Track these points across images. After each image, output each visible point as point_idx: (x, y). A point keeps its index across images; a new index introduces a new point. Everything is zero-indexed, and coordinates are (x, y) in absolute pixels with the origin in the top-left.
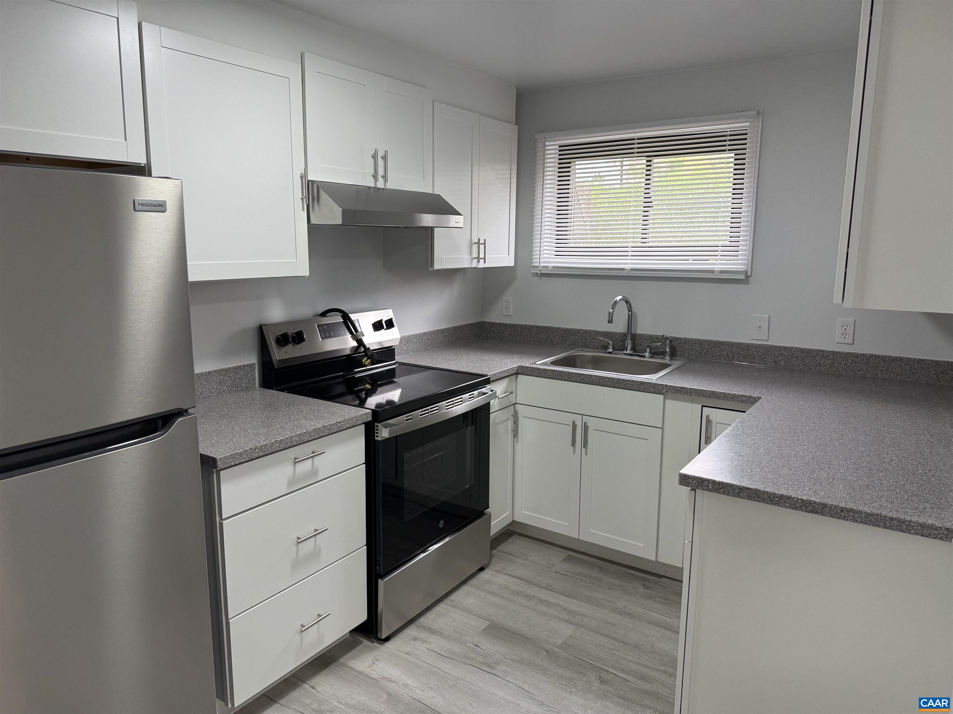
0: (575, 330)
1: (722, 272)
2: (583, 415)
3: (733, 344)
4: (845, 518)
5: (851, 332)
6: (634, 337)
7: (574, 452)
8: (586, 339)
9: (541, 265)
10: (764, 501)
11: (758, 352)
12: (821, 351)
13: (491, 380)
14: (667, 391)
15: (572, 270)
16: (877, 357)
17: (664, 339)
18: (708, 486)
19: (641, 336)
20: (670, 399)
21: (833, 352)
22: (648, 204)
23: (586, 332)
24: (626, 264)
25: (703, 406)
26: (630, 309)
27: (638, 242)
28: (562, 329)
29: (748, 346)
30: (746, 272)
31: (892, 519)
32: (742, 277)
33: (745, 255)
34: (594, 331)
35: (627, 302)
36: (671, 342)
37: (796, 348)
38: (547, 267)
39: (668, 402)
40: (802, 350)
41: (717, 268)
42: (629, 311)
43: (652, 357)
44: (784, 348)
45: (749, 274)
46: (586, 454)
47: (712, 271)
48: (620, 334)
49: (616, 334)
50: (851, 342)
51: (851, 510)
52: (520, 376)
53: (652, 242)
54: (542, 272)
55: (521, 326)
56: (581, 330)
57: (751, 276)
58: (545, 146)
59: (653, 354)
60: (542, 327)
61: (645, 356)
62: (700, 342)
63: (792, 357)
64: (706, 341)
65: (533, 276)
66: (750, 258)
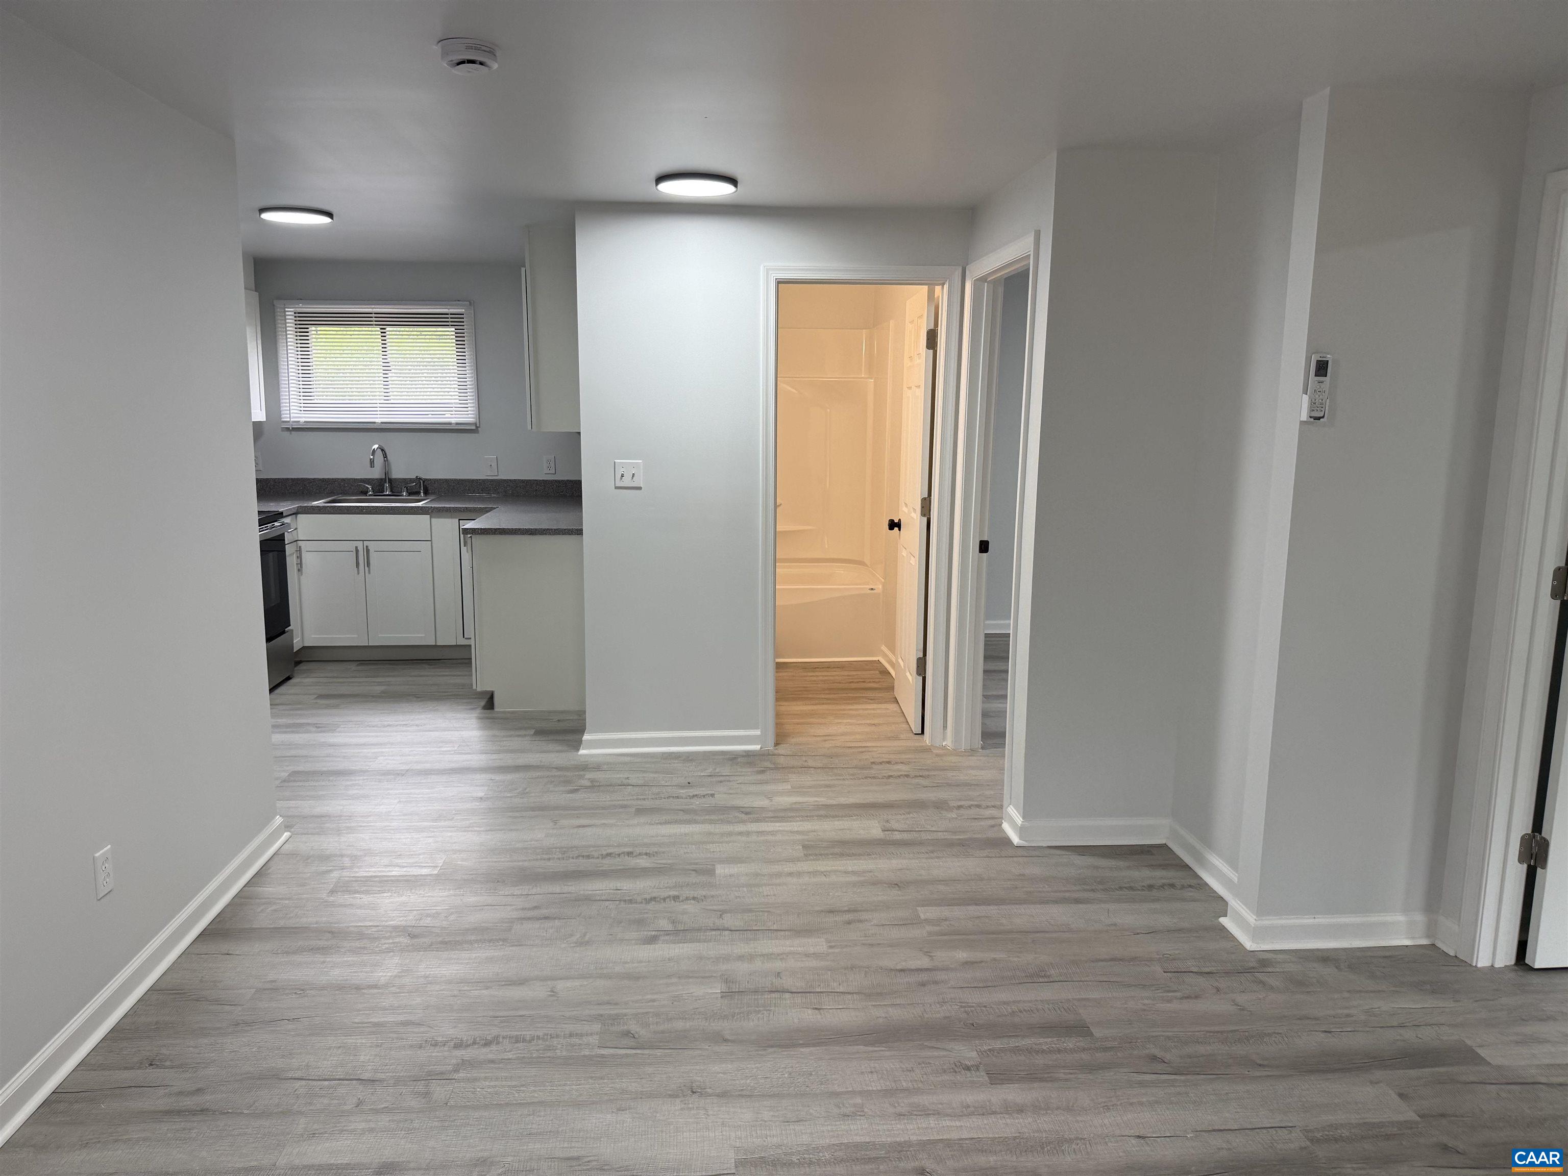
0: (333, 479)
1: (457, 424)
2: (363, 541)
3: (473, 481)
4: (546, 534)
5: (553, 465)
6: (390, 481)
7: (358, 573)
8: (345, 487)
9: (292, 420)
10: (508, 533)
11: (492, 485)
12: (536, 480)
13: (284, 515)
14: (432, 512)
15: (327, 424)
16: (571, 481)
17: (418, 479)
18: (478, 532)
19: (395, 479)
20: (435, 518)
21: (543, 480)
22: (386, 368)
23: (343, 480)
24: (377, 418)
25: (459, 520)
26: (385, 456)
27: (381, 399)
28: (320, 480)
29: (484, 481)
30: (475, 424)
31: (565, 530)
32: (474, 427)
33: (473, 411)
34: (352, 479)
35: (382, 450)
36: (424, 482)
37: (519, 480)
38: (298, 422)
39: (433, 520)
40: (523, 481)
41: (453, 421)
42: (384, 458)
43: (409, 496)
44: (510, 480)
45: (478, 425)
46: (369, 572)
47: (450, 424)
48: (377, 479)
49: (373, 480)
50: (554, 473)
51: (548, 529)
52: (301, 517)
53: (394, 399)
54: (293, 427)
55: (274, 480)
56: (339, 479)
57: (479, 427)
58: (285, 311)
59: (410, 494)
60: (298, 479)
61: (402, 495)
62: (447, 481)
63: (517, 487)
64: (452, 480)
65: (282, 431)
66: (477, 413)
